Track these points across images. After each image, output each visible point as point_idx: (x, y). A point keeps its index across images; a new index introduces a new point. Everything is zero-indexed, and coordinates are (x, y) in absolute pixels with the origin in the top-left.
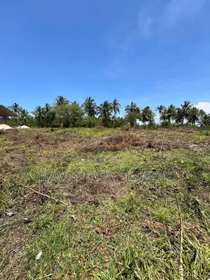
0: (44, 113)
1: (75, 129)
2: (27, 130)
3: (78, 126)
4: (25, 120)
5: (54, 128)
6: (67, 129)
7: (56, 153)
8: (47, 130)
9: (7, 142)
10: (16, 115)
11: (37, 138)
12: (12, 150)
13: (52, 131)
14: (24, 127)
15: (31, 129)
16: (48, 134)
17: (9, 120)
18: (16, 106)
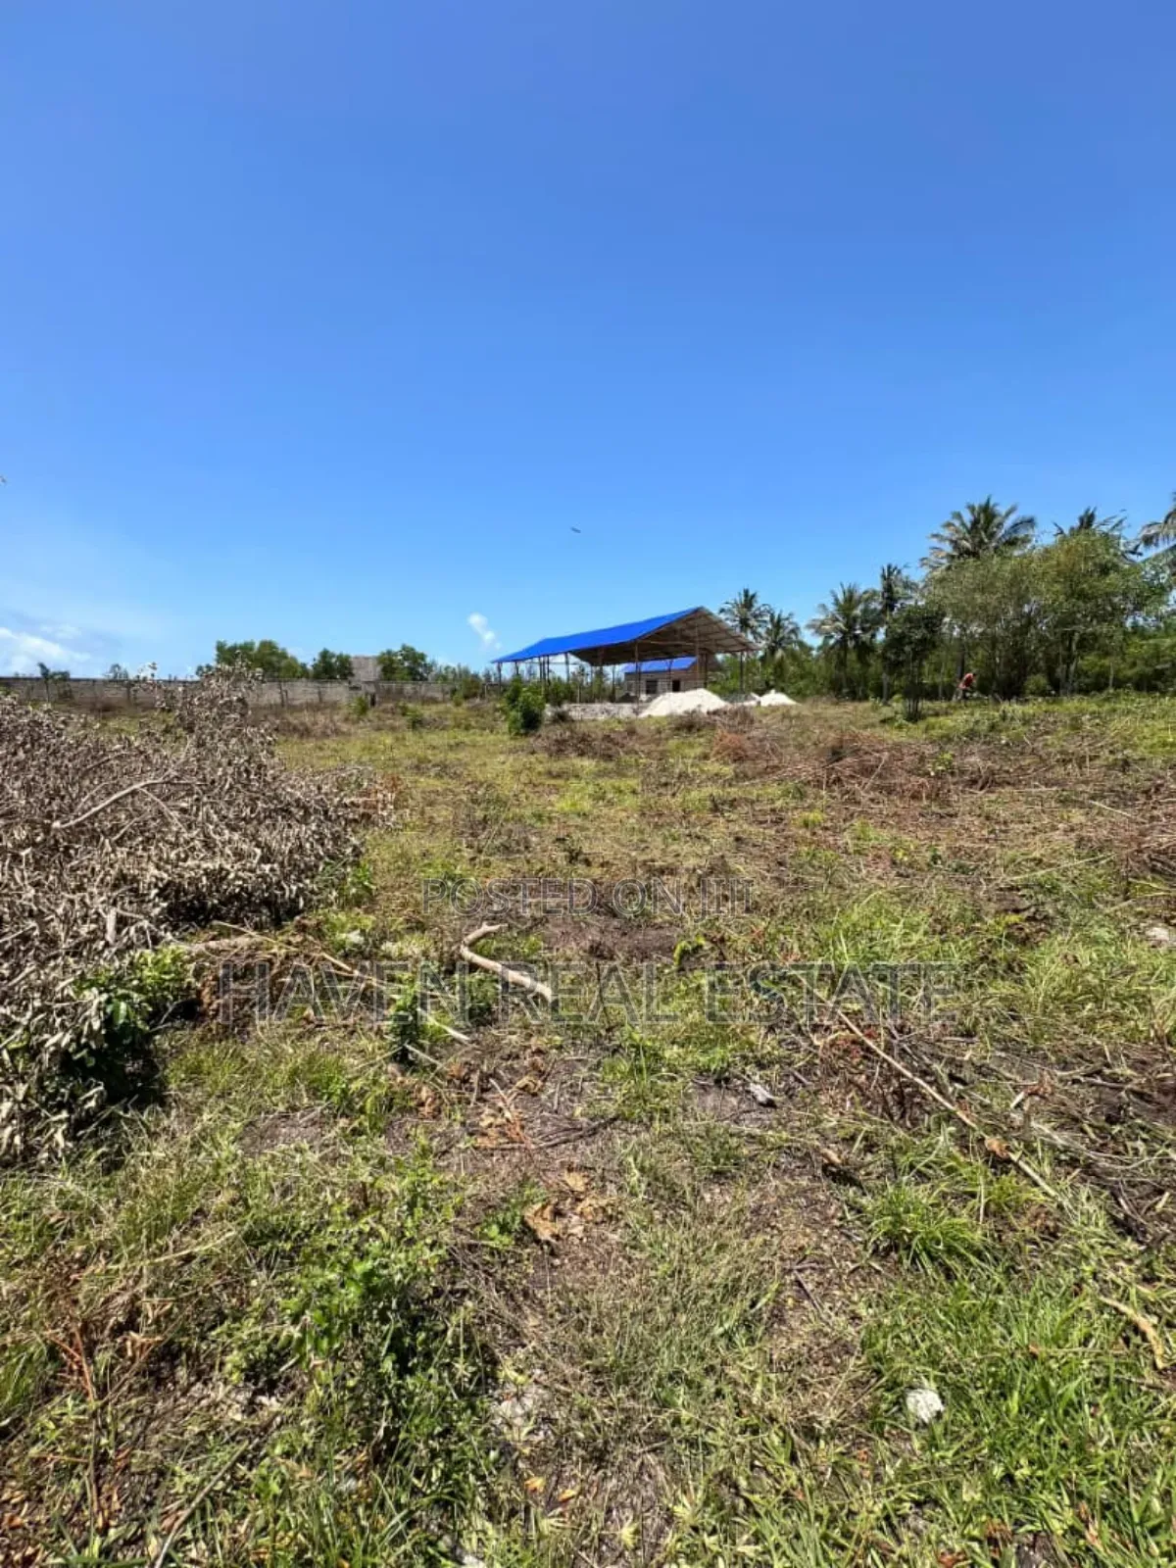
0: (872, 622)
1: (1072, 704)
2: (785, 714)
3: (1096, 685)
4: (780, 665)
5: (925, 705)
6: (1014, 708)
7: (942, 850)
8: (886, 712)
9: (712, 766)
10: (746, 647)
11: (837, 754)
12: (733, 804)
13: (914, 717)
14: (774, 698)
15: (805, 709)
16: (892, 736)
17: (719, 667)
18: (749, 600)
